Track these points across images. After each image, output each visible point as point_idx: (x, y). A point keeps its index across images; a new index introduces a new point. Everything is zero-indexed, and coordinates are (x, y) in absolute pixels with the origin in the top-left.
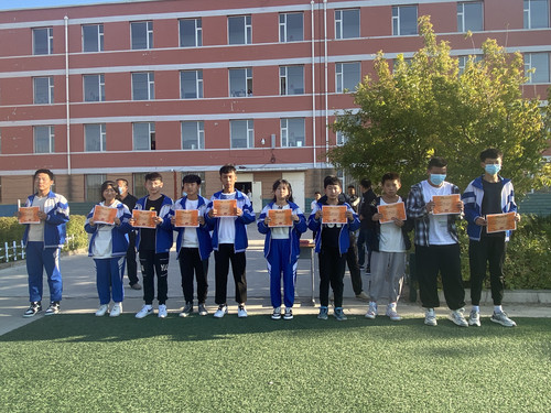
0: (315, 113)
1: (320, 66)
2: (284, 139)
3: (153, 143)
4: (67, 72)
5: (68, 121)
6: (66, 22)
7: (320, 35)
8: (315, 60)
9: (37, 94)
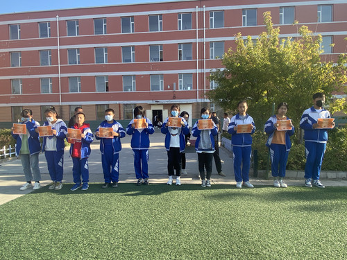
0: (198, 71)
1: (201, 44)
2: (181, 86)
3: (107, 88)
4: (59, 47)
5: (60, 75)
6: (58, 19)
7: (201, 26)
8: (198, 40)
9: (42, 60)
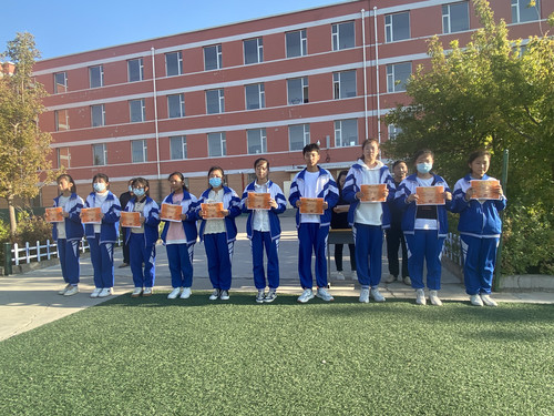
0: (368, 114)
1: (372, 70)
2: (338, 140)
4: (155, 94)
5: (157, 135)
6: (153, 52)
7: (371, 40)
8: (366, 64)
9: (133, 115)
